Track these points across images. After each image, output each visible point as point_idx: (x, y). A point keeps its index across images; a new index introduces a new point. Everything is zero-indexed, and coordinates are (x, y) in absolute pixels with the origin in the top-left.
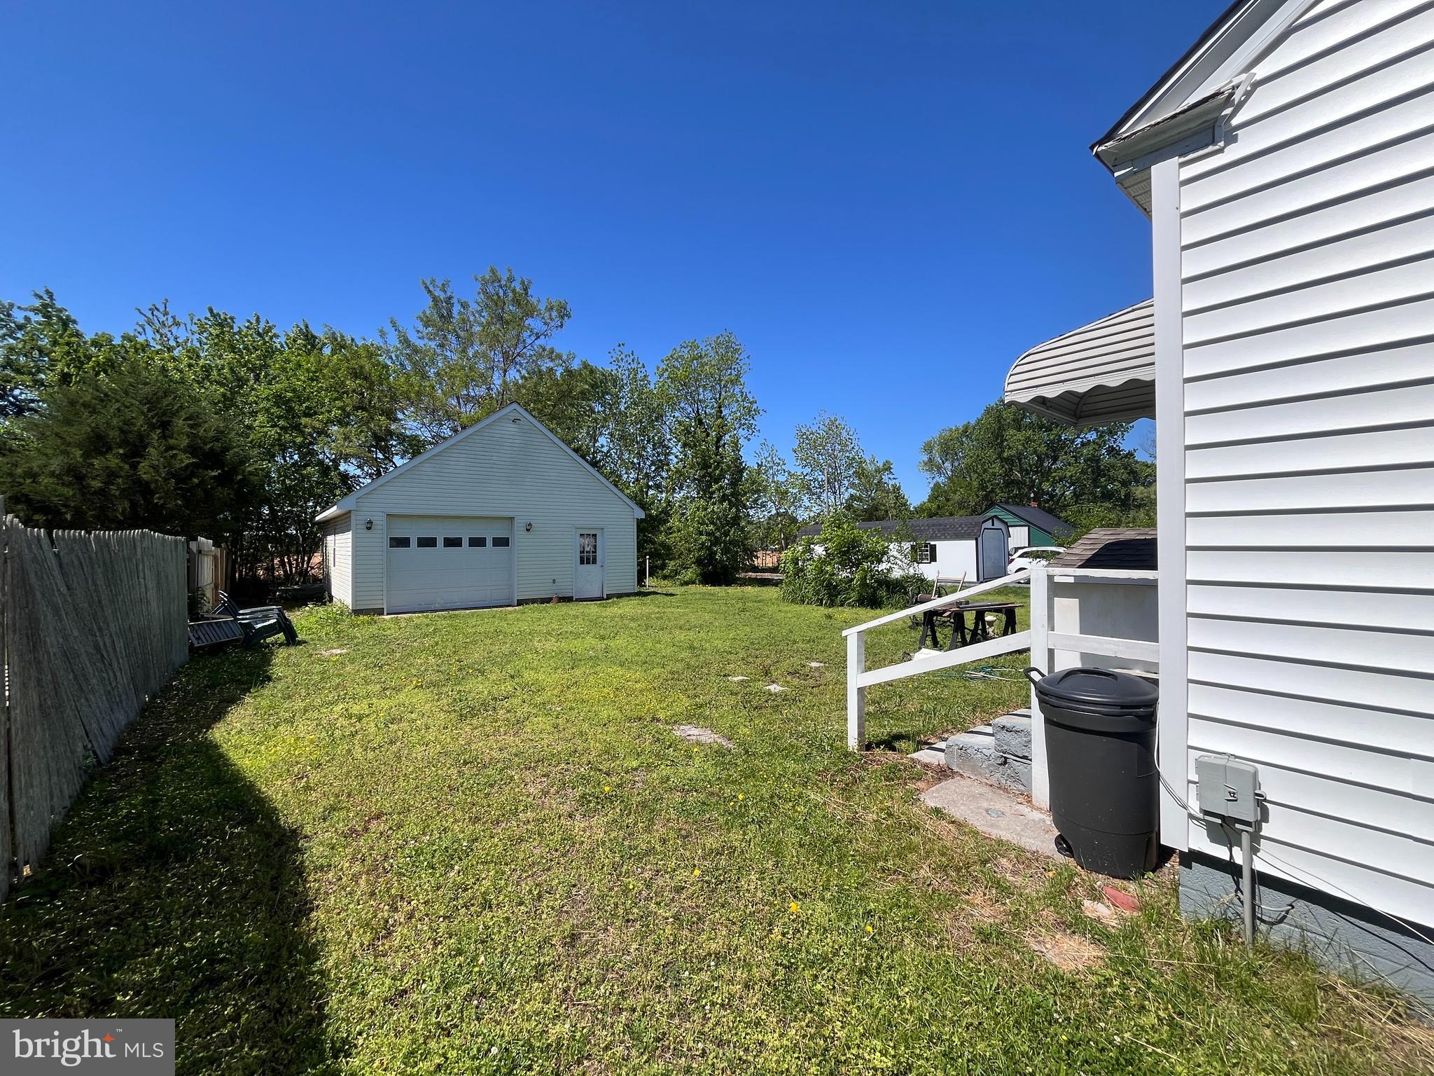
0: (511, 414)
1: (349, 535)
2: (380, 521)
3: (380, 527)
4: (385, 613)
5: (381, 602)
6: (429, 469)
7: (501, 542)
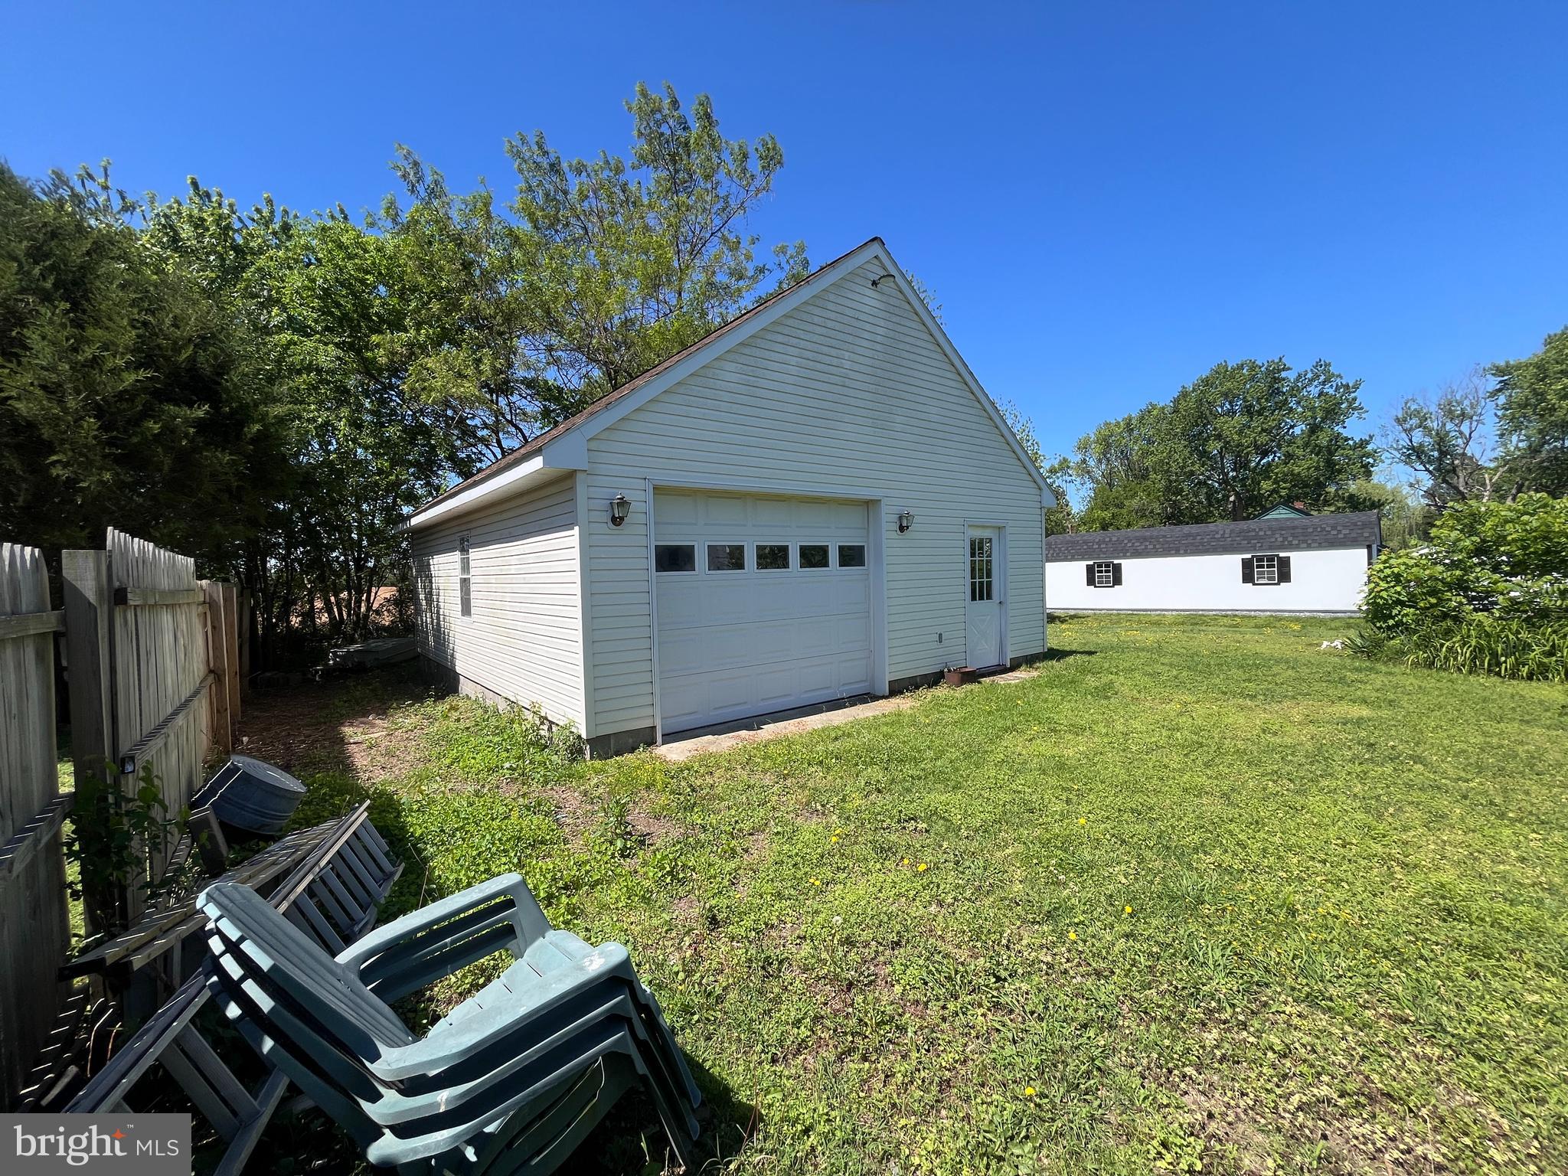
0: (869, 267)
1: (569, 541)
2: (640, 500)
3: (641, 518)
4: (659, 739)
5: (649, 711)
6: (734, 377)
7: (852, 556)
